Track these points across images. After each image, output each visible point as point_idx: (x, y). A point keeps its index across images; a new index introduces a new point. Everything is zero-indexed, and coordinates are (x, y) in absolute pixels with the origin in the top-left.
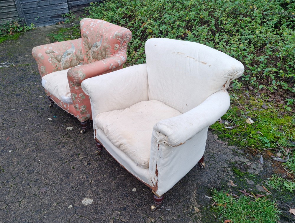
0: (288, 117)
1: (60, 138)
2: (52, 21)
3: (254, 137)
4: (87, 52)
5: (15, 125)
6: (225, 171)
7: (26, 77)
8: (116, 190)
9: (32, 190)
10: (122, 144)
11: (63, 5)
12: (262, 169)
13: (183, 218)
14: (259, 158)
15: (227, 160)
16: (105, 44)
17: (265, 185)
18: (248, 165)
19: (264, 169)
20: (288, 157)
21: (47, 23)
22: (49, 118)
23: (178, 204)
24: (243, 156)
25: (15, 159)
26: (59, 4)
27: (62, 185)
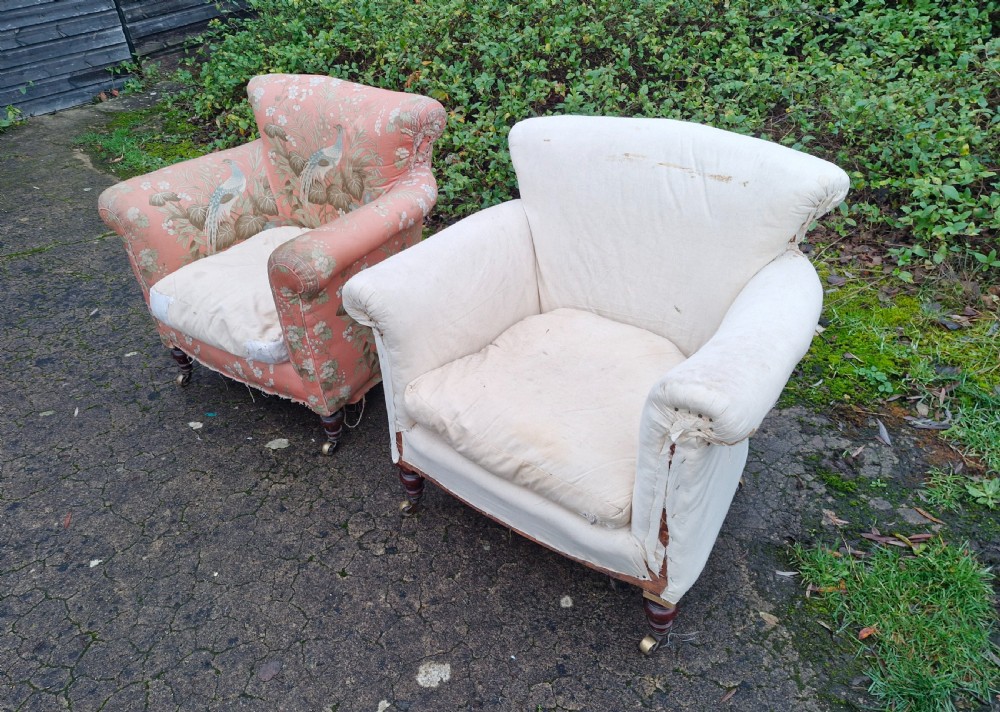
0: (907, 301)
1: (256, 484)
2: (78, 92)
3: (842, 370)
4: (288, 183)
5: (76, 466)
6: (802, 486)
7: (50, 295)
8: (512, 617)
9: (226, 680)
10: (526, 466)
11: (107, 36)
12: (897, 461)
13: (743, 653)
14: (876, 430)
15: (793, 452)
16: (357, 153)
17: (919, 503)
18: (854, 455)
19: (899, 457)
20: (949, 413)
21: (58, 99)
22: (190, 421)
23: (709, 614)
24: (831, 433)
25: (123, 587)
26: (94, 32)
27: (326, 639)
